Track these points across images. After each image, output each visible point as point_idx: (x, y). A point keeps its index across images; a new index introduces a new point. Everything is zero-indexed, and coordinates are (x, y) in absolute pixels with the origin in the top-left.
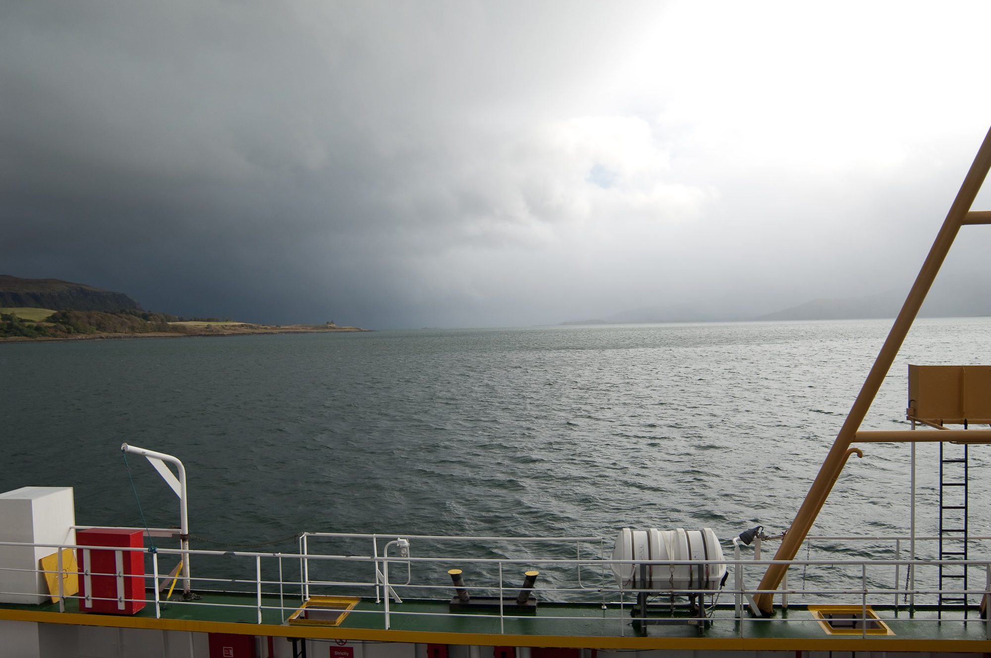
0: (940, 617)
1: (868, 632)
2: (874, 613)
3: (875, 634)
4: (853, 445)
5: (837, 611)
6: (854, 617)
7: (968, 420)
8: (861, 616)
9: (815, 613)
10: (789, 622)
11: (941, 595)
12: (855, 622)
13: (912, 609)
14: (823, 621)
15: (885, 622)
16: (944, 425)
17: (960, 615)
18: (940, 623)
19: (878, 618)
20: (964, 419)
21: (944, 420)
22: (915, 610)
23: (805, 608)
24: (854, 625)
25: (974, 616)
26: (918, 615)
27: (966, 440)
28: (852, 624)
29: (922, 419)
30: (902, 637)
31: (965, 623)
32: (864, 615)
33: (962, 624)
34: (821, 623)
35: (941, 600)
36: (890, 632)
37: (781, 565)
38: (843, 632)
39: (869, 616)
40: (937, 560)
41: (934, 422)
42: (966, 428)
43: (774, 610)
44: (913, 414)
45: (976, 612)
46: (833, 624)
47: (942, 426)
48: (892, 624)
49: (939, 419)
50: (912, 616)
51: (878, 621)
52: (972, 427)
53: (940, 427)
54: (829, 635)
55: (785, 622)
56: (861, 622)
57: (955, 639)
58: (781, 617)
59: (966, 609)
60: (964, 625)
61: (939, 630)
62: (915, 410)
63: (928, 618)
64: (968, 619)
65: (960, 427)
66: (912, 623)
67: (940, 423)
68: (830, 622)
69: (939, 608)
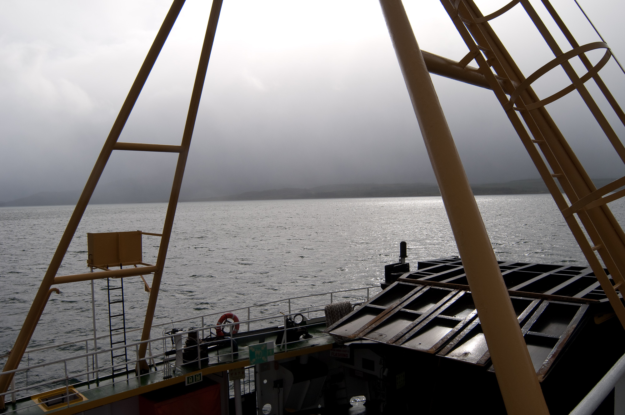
0: (113, 382)
1: (71, 403)
2: (75, 390)
3: (76, 403)
5: (51, 395)
6: (63, 395)
7: (122, 263)
9: (36, 401)
11: (113, 368)
13: (98, 381)
14: (41, 404)
15: (82, 393)
17: (125, 377)
18: (114, 385)
19: (77, 392)
21: (109, 265)
23: (29, 399)
25: (132, 376)
26: (102, 384)
27: (121, 275)
28: (62, 400)
29: (96, 266)
30: (92, 400)
32: (68, 393)
35: (114, 371)
36: (85, 399)
37: (9, 374)
39: (73, 392)
41: (104, 267)
42: (121, 268)
43: (6, 406)
44: (91, 263)
45: (133, 373)
48: (85, 393)
49: (106, 265)
50: (98, 385)
53: (107, 269)
54: (46, 412)
55: (15, 412)
56: (66, 397)
57: (122, 392)
58: (12, 409)
59: (127, 373)
60: (127, 382)
61: (114, 389)
62: (92, 260)
63: (107, 384)
64: (129, 379)
66: (98, 390)
68: (47, 404)
69: (113, 377)
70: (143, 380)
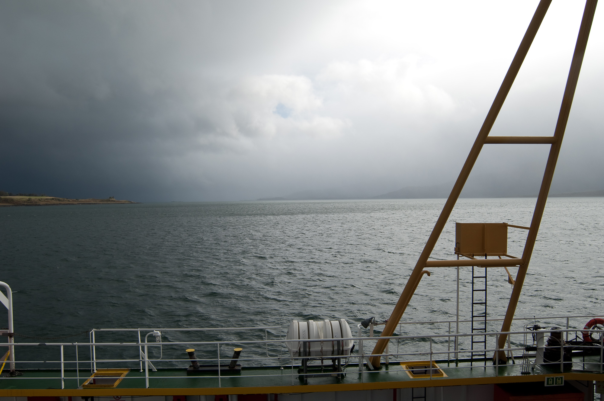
0: (472, 365)
1: (433, 376)
2: (436, 365)
3: (437, 377)
4: (425, 269)
5: (416, 365)
6: (426, 368)
7: (487, 254)
8: (429, 367)
9: (404, 366)
10: (389, 372)
11: (472, 353)
12: (426, 371)
13: (457, 361)
14: (408, 371)
15: (442, 369)
16: (475, 257)
17: (482, 364)
18: (472, 368)
19: (439, 368)
20: (485, 253)
21: (474, 254)
22: (458, 362)
23: (398, 364)
24: (425, 372)
25: (490, 364)
26: (460, 365)
27: (486, 265)
28: (424, 372)
29: (463, 254)
30: (451, 378)
31: (485, 368)
32: (431, 366)
33: (483, 368)
34: (407, 372)
35: (472, 355)
36: (445, 375)
37: (385, 340)
38: (420, 376)
39: (434, 366)
40: (470, 333)
41: (470, 255)
42: (486, 258)
43: (381, 365)
44: (458, 251)
45: (490, 361)
46: (414, 372)
47: (473, 257)
48: (446, 371)
49: (472, 254)
50: (457, 365)
51: (439, 369)
52: (490, 258)
53: (473, 258)
54: (412, 379)
55: (387, 372)
56: (429, 370)
57: (480, 377)
58: (385, 369)
59: (485, 360)
60: (484, 369)
61: (471, 372)
62: (459, 249)
63: (465, 366)
64: (486, 366)
65: (483, 258)
66: (457, 370)
67: (472, 256)
68: (413, 371)
69: (472, 360)
70: (501, 370)
